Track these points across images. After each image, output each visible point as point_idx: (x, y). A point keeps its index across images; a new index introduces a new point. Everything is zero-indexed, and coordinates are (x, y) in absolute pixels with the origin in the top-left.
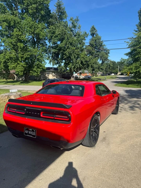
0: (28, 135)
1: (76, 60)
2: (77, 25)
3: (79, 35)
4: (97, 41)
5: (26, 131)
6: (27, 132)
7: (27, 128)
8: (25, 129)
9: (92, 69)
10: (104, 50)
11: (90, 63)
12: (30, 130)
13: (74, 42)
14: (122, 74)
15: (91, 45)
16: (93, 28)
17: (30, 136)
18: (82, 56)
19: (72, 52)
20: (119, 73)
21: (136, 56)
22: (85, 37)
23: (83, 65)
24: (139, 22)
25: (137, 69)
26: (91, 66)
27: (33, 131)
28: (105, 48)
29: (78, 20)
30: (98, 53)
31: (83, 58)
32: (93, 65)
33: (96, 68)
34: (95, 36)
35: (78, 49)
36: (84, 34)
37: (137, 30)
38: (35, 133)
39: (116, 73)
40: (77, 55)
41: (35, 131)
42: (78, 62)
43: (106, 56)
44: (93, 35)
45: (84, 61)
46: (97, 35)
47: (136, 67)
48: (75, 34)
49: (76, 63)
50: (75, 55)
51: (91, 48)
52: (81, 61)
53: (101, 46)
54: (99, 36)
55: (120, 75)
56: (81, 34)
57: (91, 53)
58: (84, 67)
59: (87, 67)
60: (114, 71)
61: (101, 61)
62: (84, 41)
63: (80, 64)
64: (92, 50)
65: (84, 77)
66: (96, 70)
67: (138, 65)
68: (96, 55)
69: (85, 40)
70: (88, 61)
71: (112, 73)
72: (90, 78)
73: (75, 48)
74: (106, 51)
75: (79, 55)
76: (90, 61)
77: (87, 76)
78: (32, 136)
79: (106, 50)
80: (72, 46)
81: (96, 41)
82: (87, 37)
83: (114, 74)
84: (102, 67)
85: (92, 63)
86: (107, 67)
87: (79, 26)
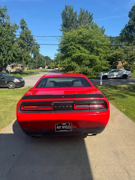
0: (61, 131)
1: (7, 52)
2: (5, 14)
3: (9, 26)
4: (28, 35)
5: (57, 127)
6: (59, 127)
7: (59, 123)
8: (56, 125)
9: (26, 62)
10: (35, 44)
11: (23, 56)
12: (63, 124)
13: (3, 32)
14: (49, 68)
15: (22, 38)
16: (23, 21)
17: (64, 131)
18: (14, 48)
19: (2, 43)
20: (46, 67)
21: (67, 52)
22: (15, 29)
23: (16, 58)
24: (63, 22)
25: (69, 64)
26: (25, 59)
27: (67, 125)
28: (36, 43)
29: (6, 10)
30: (29, 47)
31: (15, 50)
32: (26, 58)
33: (30, 61)
34: (25, 29)
35: (9, 40)
36: (14, 26)
37: (61, 29)
38: (71, 126)
39: (44, 67)
40: (8, 46)
41: (70, 124)
42: (10, 54)
43: (37, 50)
44: (23, 28)
45: (16, 54)
46: (27, 29)
47: (68, 62)
48: (3, 24)
49: (7, 55)
50: (6, 47)
51: (23, 41)
52: (14, 53)
53: (32, 40)
54: (30, 30)
55: (47, 68)
56: (11, 26)
57: (22, 46)
58: (17, 60)
59: (20, 60)
60: (41, 65)
61: (33, 54)
62: (14, 33)
63: (13, 57)
64: (23, 43)
65: (15, 70)
66: (29, 63)
67: (70, 60)
68: (27, 48)
69: (16, 32)
70: (21, 55)
71: (40, 67)
72: (22, 72)
73: (5, 39)
74: (37, 46)
75: (10, 47)
76: (22, 54)
77: (18, 69)
78: (67, 131)
79: (36, 44)
80: (1, 37)
81: (26, 34)
82: (18, 29)
83: (42, 68)
84: (34, 61)
85: (25, 56)
86: (39, 61)
87: (8, 16)
